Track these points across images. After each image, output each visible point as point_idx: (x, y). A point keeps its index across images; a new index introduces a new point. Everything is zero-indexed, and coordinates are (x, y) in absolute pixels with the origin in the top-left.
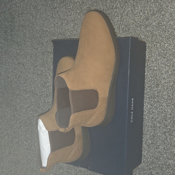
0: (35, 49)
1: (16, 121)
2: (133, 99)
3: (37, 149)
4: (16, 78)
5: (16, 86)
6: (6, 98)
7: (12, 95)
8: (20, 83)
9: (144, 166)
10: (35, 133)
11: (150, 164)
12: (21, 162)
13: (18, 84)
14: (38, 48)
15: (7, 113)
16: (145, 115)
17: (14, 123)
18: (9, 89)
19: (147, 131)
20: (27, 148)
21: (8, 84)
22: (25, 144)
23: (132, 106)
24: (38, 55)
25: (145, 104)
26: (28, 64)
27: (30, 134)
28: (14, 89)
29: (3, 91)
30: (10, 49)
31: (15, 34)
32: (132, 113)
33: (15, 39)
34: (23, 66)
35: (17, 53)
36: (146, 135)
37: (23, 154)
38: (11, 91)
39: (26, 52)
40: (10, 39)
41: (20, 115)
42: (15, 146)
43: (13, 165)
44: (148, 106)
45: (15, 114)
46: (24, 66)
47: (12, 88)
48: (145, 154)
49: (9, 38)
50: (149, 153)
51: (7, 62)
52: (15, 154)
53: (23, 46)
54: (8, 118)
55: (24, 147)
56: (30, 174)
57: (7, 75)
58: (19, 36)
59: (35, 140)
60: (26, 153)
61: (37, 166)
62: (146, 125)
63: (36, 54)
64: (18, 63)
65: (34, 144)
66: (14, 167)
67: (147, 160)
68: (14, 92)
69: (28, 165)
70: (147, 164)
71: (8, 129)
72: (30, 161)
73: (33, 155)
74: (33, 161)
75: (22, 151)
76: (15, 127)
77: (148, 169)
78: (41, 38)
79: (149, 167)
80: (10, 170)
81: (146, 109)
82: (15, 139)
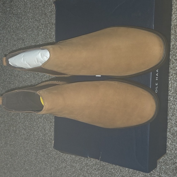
0: (37, 21)
3: (36, 139)
6: (3, 80)
7: (9, 76)
9: (166, 159)
10: (34, 120)
11: (175, 157)
12: (19, 154)
14: (41, 20)
16: (170, 95)
18: (7, 69)
19: (172, 116)
20: (25, 138)
22: (23, 133)
23: (157, 75)
24: (40, 27)
25: (170, 82)
26: (29, 39)
27: (29, 122)
30: (9, 23)
31: (14, 4)
33: (14, 11)
34: (23, 42)
35: (16, 27)
36: (170, 121)
37: (21, 144)
38: (8, 72)
39: (27, 25)
40: (9, 11)
42: (12, 135)
43: (10, 157)
44: (174, 83)
46: (25, 42)
49: (8, 9)
50: (174, 143)
51: (5, 38)
52: (12, 145)
53: (23, 18)
55: (22, 136)
56: (28, 167)
58: (19, 6)
59: (34, 129)
60: (24, 144)
61: (36, 159)
63: (38, 27)
64: (17, 39)
65: (34, 133)
66: (11, 160)
67: (171, 151)
68: (12, 73)
69: (26, 157)
70: (171, 157)
71: (5, 116)
72: (29, 153)
73: (31, 145)
74: (32, 153)
75: (20, 141)
76: (13, 114)
77: (172, 163)
78: (45, 7)
79: (174, 160)
80: (6, 163)
81: (172, 88)
82: (12, 128)
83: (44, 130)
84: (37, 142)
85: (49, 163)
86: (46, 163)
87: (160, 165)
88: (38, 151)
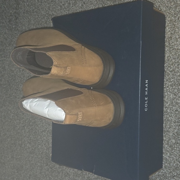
1: (20, 120)
2: (147, 81)
3: (40, 152)
4: (20, 71)
5: (20, 81)
6: (10, 95)
7: (15, 91)
8: (24, 76)
9: (166, 172)
10: (39, 134)
11: (173, 170)
12: (24, 168)
13: (22, 78)
15: (11, 112)
17: (17, 122)
18: (13, 84)
19: (169, 128)
20: (30, 152)
21: (12, 79)
22: (29, 147)
23: (146, 89)
27: (34, 135)
28: (18, 84)
29: (6, 87)
30: (14, 39)
31: (19, 22)
32: (146, 99)
33: (19, 27)
36: (168, 133)
37: (26, 158)
38: (14, 87)
40: (15, 28)
41: (23, 114)
42: (18, 149)
43: (16, 171)
44: (170, 95)
45: (19, 112)
47: (16, 83)
48: (167, 158)
49: (13, 27)
50: (172, 156)
52: (18, 159)
54: (11, 117)
55: (27, 150)
57: (11, 68)
58: (23, 23)
59: (39, 142)
60: (29, 158)
61: (40, 173)
62: (167, 120)
65: (38, 146)
66: (17, 174)
67: (170, 164)
68: (18, 88)
69: (31, 171)
70: (170, 170)
71: (11, 130)
72: (34, 167)
73: (36, 159)
74: (37, 167)
75: (25, 155)
76: (19, 128)
77: (171, 176)
78: (47, 23)
79: (172, 173)
80: (12, 177)
81: (168, 99)
82: (18, 142)
83: (48, 144)
84: (42, 156)
85: (53, 177)
86: (50, 176)
87: (160, 178)
88: (42, 165)
